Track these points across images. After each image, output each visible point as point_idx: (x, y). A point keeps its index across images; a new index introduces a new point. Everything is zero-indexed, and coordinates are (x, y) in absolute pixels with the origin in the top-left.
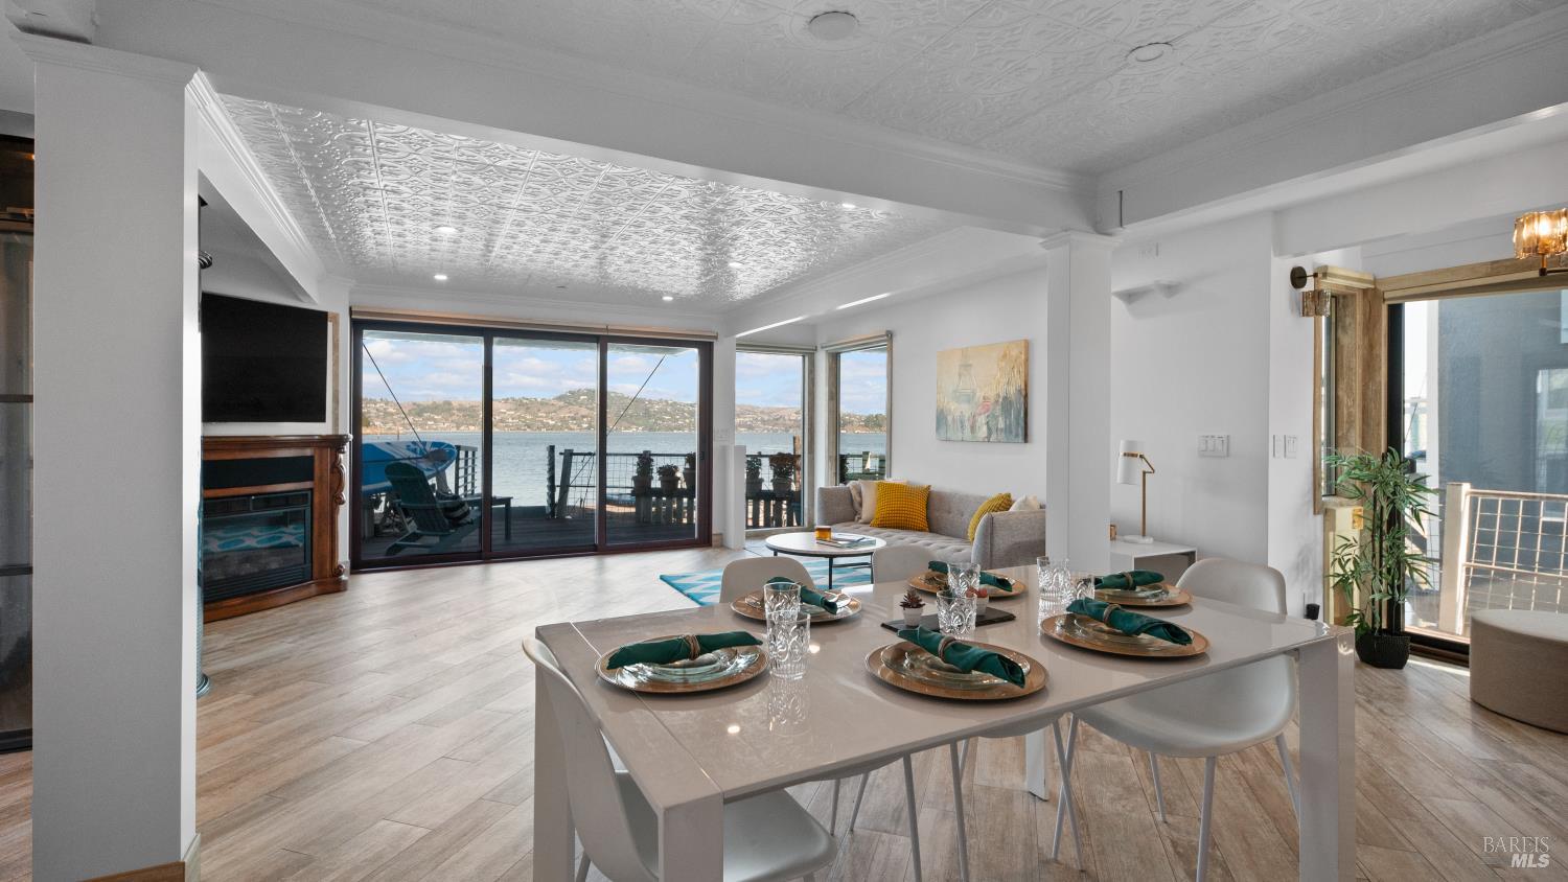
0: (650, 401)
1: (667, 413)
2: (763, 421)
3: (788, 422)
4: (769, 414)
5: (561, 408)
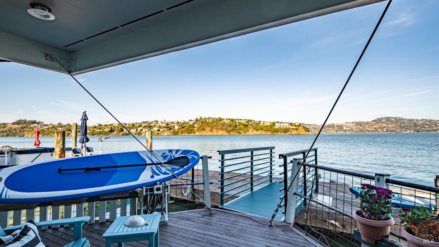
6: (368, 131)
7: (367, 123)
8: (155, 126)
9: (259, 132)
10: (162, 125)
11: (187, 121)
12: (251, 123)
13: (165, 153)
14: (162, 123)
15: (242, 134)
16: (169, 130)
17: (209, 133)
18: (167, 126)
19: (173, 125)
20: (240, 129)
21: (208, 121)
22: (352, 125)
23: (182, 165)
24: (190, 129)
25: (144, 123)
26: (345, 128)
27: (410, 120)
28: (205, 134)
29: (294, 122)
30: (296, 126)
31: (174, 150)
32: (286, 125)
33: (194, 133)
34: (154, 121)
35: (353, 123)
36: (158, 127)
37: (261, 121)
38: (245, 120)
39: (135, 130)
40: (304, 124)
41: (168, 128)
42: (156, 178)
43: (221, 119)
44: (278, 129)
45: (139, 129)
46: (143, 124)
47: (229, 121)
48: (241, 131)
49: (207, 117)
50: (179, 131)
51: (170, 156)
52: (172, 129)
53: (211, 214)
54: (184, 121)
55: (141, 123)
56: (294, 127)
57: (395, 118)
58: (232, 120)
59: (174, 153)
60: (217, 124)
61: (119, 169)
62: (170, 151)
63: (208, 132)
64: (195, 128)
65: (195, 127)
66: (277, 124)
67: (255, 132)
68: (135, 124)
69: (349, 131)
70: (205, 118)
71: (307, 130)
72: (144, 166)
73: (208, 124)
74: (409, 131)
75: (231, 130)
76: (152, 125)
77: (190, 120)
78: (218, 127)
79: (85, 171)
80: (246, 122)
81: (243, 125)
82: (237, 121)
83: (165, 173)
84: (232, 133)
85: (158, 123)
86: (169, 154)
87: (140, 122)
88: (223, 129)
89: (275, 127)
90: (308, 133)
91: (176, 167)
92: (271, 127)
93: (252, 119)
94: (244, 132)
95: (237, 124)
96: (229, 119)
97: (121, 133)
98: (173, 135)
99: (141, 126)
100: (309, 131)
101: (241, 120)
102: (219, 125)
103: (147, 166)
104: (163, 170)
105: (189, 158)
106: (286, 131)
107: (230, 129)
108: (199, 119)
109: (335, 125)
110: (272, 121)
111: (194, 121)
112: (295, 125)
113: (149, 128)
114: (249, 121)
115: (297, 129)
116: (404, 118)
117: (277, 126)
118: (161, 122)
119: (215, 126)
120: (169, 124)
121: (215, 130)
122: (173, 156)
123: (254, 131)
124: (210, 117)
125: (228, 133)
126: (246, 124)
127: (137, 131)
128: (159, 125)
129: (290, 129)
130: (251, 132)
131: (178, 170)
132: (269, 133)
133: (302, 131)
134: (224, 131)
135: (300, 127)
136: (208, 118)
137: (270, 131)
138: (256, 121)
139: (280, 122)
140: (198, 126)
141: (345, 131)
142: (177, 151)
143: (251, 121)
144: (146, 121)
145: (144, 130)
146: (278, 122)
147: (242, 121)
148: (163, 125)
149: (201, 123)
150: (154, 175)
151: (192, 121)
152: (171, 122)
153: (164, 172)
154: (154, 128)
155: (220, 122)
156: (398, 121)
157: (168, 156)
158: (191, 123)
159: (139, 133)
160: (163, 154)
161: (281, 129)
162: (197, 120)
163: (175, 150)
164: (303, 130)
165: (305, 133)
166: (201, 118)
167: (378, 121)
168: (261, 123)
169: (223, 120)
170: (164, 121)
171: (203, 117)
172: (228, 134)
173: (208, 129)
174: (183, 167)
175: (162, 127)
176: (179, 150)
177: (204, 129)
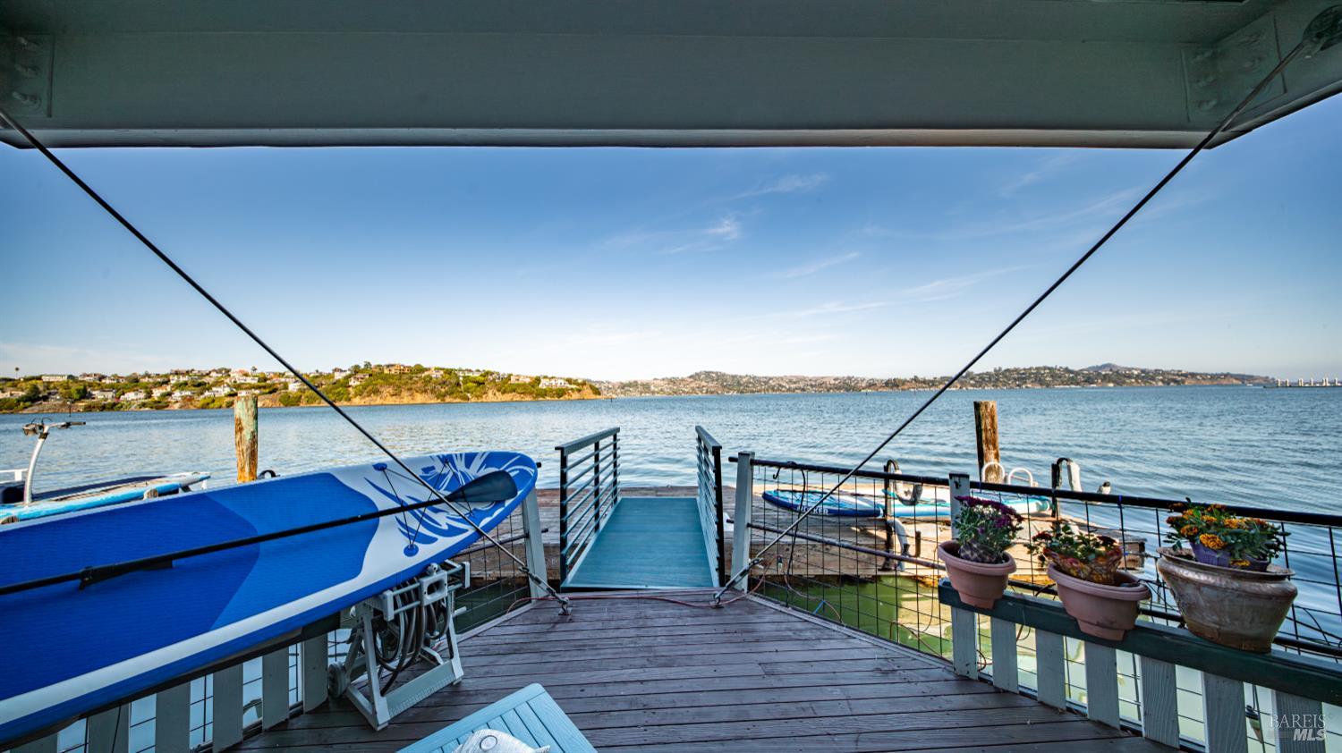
0: (740, 377)
1: (750, 383)
2: (812, 386)
3: (829, 386)
4: (816, 381)
5: (691, 382)
6: (684, 392)
7: (683, 380)
8: (218, 383)
9: (508, 397)
10: (243, 382)
11: (327, 370)
12: (490, 378)
13: (433, 468)
14: (246, 375)
15: (473, 400)
16: (270, 393)
17: (391, 400)
18: (263, 384)
19: (283, 380)
20: (467, 390)
21: (386, 371)
22: (662, 383)
23: (499, 499)
24: (337, 391)
25: (177, 373)
26: (652, 388)
27: (734, 377)
28: (379, 401)
29: (574, 377)
30: (578, 384)
31: (459, 456)
32: (560, 383)
33: (349, 400)
34: (214, 370)
35: (663, 380)
36: (228, 385)
37: (511, 375)
38: (478, 371)
39: (142, 395)
40: (590, 381)
41: (264, 387)
42: (425, 552)
43: (420, 369)
44: (545, 390)
45: (157, 393)
46: (176, 378)
47: (442, 372)
48: (469, 395)
49: (384, 363)
50: (303, 397)
51: (449, 476)
52: (278, 392)
53: (565, 613)
54: (317, 371)
55: (166, 376)
56: (574, 386)
57: (717, 373)
58: (449, 372)
59: (461, 465)
60: (411, 379)
61: (263, 545)
62: (447, 460)
63: (389, 397)
64: (350, 389)
65: (350, 386)
66: (543, 381)
67: (500, 397)
68: (144, 377)
69: (658, 393)
70: (379, 366)
71: (597, 392)
72: (370, 522)
73: (387, 379)
74: (732, 392)
75: (446, 392)
76: (206, 379)
77: (335, 370)
78: (414, 386)
79: (83, 587)
80: (481, 375)
81: (474, 382)
82: (461, 374)
83: (452, 531)
84: (448, 399)
85: (229, 375)
86: (445, 471)
87: (162, 372)
88: (426, 391)
89: (540, 386)
90: (598, 397)
91: (481, 507)
92: (533, 386)
93: (492, 370)
94: (477, 397)
95: (461, 379)
96: (441, 369)
97: (82, 404)
98: (282, 405)
99: (167, 382)
100: (599, 394)
101: (470, 371)
102: (416, 382)
103: (382, 519)
104: (443, 520)
105: (512, 474)
106: (561, 393)
107: (443, 390)
108: (362, 367)
109: (639, 382)
110: (535, 374)
111: (348, 373)
112: (575, 382)
113: (197, 388)
114: (487, 373)
115: (579, 391)
116: (727, 372)
117: (544, 384)
118: (241, 371)
119: (406, 384)
120: (269, 379)
121: (405, 394)
122: (459, 474)
123: (497, 393)
124: (392, 363)
125: (438, 398)
126: (482, 379)
127: (150, 397)
128: (235, 382)
129: (567, 389)
130: (492, 396)
131: (489, 513)
132: (528, 398)
133: (588, 393)
134: (430, 395)
135: (585, 387)
136: (388, 366)
137: (531, 393)
138: (501, 373)
139: (550, 376)
140: (358, 383)
141: (653, 392)
142: (469, 458)
143: (492, 374)
144: (183, 368)
145: (177, 394)
146: (546, 377)
147: (471, 374)
148: (248, 382)
149: (367, 377)
150: (416, 543)
151: (341, 371)
152: (275, 374)
153: (446, 528)
154: (214, 389)
155: (419, 375)
156: (720, 378)
157: (445, 475)
158: (338, 376)
159: (159, 402)
160: (426, 470)
161: (551, 391)
162: (356, 370)
163: (461, 455)
164: (590, 391)
165: (594, 397)
166: (368, 365)
167: (695, 377)
168: (513, 380)
169: (427, 370)
170: (250, 372)
171: (373, 364)
172: (439, 401)
173: (388, 390)
174: (499, 503)
175: (245, 386)
176: (475, 455)
177: (376, 392)
